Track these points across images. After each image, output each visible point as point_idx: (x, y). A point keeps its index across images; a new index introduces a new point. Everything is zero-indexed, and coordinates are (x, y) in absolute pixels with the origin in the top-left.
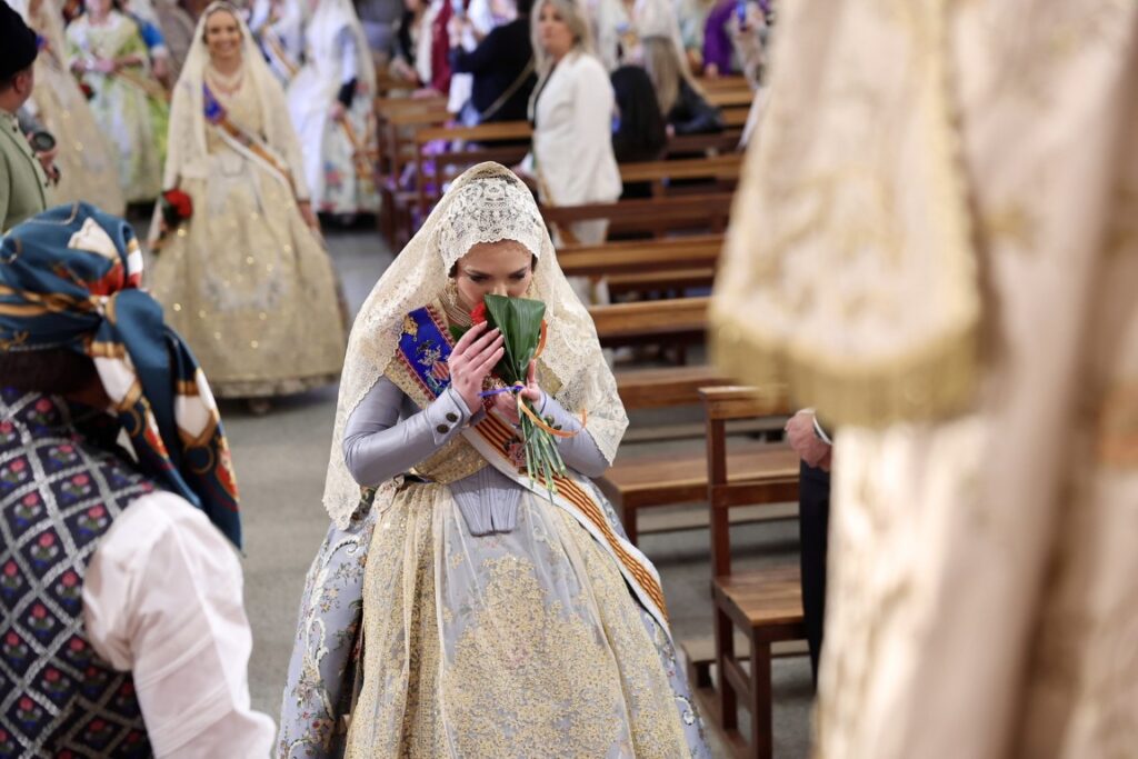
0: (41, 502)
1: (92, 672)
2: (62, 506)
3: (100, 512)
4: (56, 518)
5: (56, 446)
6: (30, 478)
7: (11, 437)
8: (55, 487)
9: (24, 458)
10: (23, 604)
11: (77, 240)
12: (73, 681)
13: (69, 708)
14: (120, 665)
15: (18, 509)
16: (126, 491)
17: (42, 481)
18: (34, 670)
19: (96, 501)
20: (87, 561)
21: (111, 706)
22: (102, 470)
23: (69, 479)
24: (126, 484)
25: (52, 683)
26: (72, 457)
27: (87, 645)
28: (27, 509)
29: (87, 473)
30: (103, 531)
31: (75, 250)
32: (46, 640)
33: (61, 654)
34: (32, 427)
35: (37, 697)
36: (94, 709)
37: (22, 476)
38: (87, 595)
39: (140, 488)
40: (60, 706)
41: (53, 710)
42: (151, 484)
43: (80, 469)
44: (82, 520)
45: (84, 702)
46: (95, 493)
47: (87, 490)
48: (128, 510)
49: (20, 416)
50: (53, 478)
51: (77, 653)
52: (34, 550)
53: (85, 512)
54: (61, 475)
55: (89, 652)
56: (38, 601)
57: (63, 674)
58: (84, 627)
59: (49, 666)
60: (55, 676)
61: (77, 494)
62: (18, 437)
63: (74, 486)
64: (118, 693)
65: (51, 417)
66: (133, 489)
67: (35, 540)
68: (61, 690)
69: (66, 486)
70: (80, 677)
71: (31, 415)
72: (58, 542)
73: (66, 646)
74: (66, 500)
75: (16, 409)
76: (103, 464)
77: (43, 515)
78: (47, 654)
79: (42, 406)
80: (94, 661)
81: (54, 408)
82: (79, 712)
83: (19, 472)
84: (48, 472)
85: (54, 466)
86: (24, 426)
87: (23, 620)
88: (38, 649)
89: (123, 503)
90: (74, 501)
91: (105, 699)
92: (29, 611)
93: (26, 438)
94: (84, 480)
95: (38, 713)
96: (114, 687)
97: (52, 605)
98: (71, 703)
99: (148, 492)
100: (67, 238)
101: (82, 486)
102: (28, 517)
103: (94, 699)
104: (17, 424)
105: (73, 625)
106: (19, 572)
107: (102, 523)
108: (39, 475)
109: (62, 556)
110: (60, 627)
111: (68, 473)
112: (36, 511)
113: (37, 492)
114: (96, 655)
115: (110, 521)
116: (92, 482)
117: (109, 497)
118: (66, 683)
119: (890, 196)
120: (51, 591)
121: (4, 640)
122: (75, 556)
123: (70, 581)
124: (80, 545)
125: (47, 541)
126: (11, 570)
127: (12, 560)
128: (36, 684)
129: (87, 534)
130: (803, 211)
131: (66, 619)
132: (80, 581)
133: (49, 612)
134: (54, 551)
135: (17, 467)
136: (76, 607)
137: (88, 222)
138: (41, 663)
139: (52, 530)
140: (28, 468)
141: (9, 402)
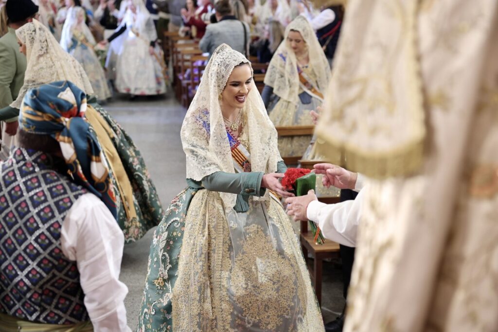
0: (44, 195)
1: (61, 261)
2: (53, 197)
3: (67, 200)
4: (50, 202)
5: (49, 173)
6: (40, 186)
7: (31, 169)
8: (50, 190)
9: (37, 177)
10: (37, 233)
11: (62, 95)
12: (54, 265)
13: (50, 275)
14: (72, 258)
16: (77, 193)
17: (45, 187)
18: (38, 259)
19: (66, 196)
20: (63, 219)
21: (67, 275)
22: (67, 184)
23: (55, 187)
24: (77, 190)
25: (45, 265)
26: (56, 178)
27: (61, 251)
28: (39, 197)
29: (62, 185)
30: (69, 207)
31: (60, 98)
32: (44, 248)
33: (50, 254)
34: (39, 166)
35: (38, 269)
36: (60, 275)
37: (37, 184)
38: (63, 231)
39: (82, 191)
40: (47, 273)
41: (44, 275)
42: (86, 190)
43: (59, 183)
44: (61, 203)
45: (56, 272)
46: (65, 193)
47: (62, 191)
48: (78, 200)
49: (34, 161)
50: (49, 186)
51: (56, 254)
52: (42, 214)
53: (62, 200)
54: (51, 185)
55: (61, 254)
56: (43, 233)
57: (50, 261)
58: (60, 244)
59: (45, 258)
60: (46, 262)
61: (58, 193)
62: (34, 169)
63: (57, 189)
64: (69, 270)
65: (46, 161)
66: (80, 192)
67: (42, 210)
68: (48, 267)
69: (54, 189)
70: (56, 263)
71: (39, 160)
72: (52, 211)
73: (52, 251)
74: (54, 195)
76: (67, 181)
77: (46, 200)
78: (45, 254)
79: (44, 157)
80: (63, 257)
81: (47, 158)
82: (54, 276)
83: (35, 183)
84: (47, 184)
85: (49, 181)
86: (36, 165)
87: (36, 240)
88: (41, 251)
89: (76, 197)
90: (58, 195)
91: (65, 271)
92: (38, 237)
93: (37, 169)
94: (61, 187)
95: (38, 276)
96: (69, 267)
97: (47, 234)
98: (51, 273)
99: (85, 193)
100: (58, 93)
101: (60, 190)
102: (39, 200)
103: (60, 271)
104: (33, 164)
105: (56, 243)
106: (35, 221)
107: (69, 204)
108: (43, 184)
109: (53, 216)
110: (51, 243)
111: (54, 184)
112: (43, 198)
113: (43, 191)
114: (64, 255)
115: (72, 203)
116: (64, 188)
117: (71, 195)
118: (50, 265)
119: (390, 87)
120: (48, 229)
121: (27, 247)
122: (58, 217)
123: (56, 226)
124: (60, 213)
125: (47, 210)
126: (32, 221)
127: (32, 217)
128: (39, 265)
129: (63, 208)
130: (353, 92)
131: (54, 241)
132: (60, 227)
133: (47, 238)
134: (50, 214)
135: (34, 181)
136: (58, 236)
137: (68, 89)
138: (42, 257)
139: (49, 206)
140: (39, 182)
141: (30, 155)
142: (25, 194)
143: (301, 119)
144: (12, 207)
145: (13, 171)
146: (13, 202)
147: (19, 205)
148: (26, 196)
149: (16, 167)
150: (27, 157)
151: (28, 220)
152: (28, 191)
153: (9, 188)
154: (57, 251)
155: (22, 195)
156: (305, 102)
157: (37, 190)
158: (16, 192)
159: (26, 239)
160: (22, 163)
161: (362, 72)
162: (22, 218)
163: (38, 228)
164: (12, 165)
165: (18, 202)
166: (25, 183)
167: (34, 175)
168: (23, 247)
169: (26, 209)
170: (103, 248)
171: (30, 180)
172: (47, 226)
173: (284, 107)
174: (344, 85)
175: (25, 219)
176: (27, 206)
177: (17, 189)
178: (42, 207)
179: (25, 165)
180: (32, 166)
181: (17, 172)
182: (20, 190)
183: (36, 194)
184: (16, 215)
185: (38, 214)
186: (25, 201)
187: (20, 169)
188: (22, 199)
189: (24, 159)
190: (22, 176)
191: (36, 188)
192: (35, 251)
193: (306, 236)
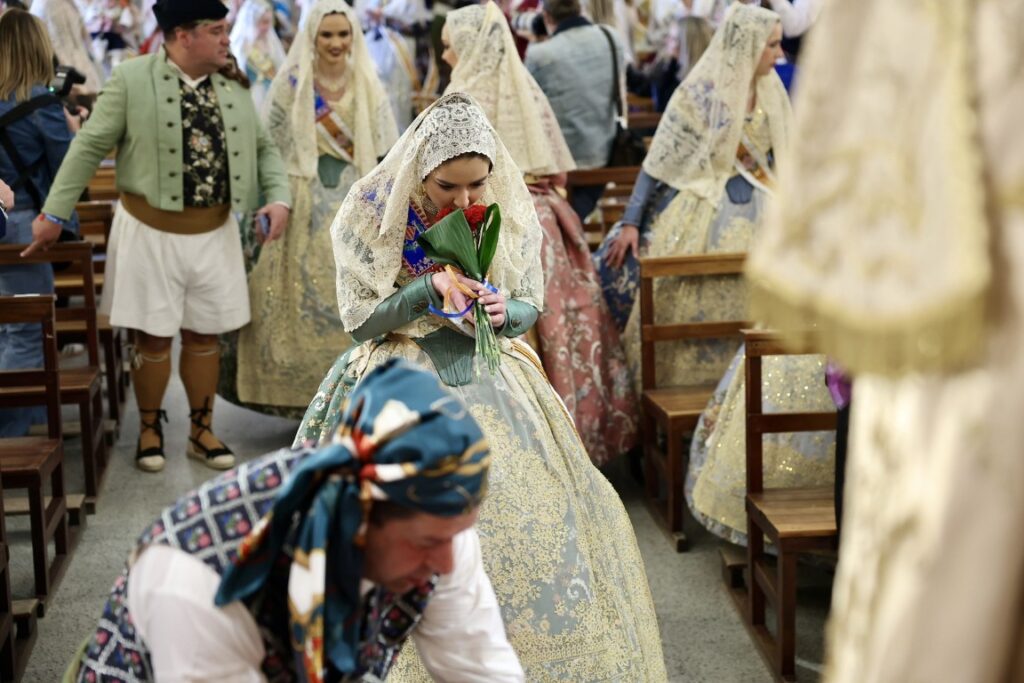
119: (911, 169)
130: (832, 180)
143: (724, 238)
156: (737, 198)
161: (851, 135)
173: (688, 208)
174: (811, 165)
193: (760, 500)
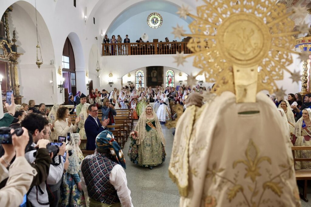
0: (104, 166)
2: (107, 166)
4: (106, 168)
6: (103, 163)
7: (100, 158)
8: (106, 164)
9: (102, 160)
10: (102, 178)
11: (107, 136)
12: (108, 187)
13: (107, 189)
15: (102, 166)
17: (104, 163)
19: (110, 166)
20: (110, 173)
22: (111, 162)
23: (107, 163)
24: (114, 163)
26: (107, 160)
27: (109, 183)
28: (103, 166)
29: (109, 162)
30: (111, 169)
32: (105, 182)
33: (107, 183)
34: (103, 156)
35: (103, 188)
43: (108, 162)
44: (109, 168)
46: (110, 165)
52: (104, 171)
53: (109, 167)
56: (104, 177)
57: (107, 185)
59: (105, 185)
65: (105, 155)
66: (114, 164)
67: (104, 170)
68: (106, 187)
72: (106, 171)
75: (101, 154)
78: (105, 183)
82: (108, 190)
84: (105, 162)
88: (104, 183)
89: (114, 166)
90: (108, 166)
91: (111, 188)
93: (102, 158)
94: (109, 163)
97: (105, 177)
99: (116, 164)
105: (108, 180)
106: (102, 174)
108: (104, 162)
110: (106, 180)
111: (107, 162)
112: (104, 167)
113: (104, 164)
115: (112, 168)
116: (110, 163)
117: (112, 165)
120: (106, 176)
121: (100, 181)
122: (108, 172)
123: (108, 175)
124: (109, 171)
125: (105, 170)
126: (101, 174)
127: (101, 172)
128: (103, 186)
129: (110, 170)
131: (107, 180)
132: (109, 175)
133: (105, 179)
134: (106, 172)
135: (101, 161)
136: (109, 178)
137: (108, 134)
138: (104, 184)
139: (106, 169)
140: (103, 161)
141: (100, 153)
142: (99, 165)
144: (95, 169)
145: (95, 158)
146: (95, 168)
147: (97, 169)
148: (99, 166)
149: (96, 157)
150: (99, 154)
151: (100, 173)
152: (100, 165)
153: (94, 164)
154: (108, 183)
155: (98, 166)
157: (102, 164)
158: (96, 165)
159: (99, 179)
160: (98, 156)
162: (98, 172)
163: (103, 176)
164: (95, 157)
165: (97, 168)
166: (99, 162)
167: (101, 160)
168: (99, 181)
169: (99, 170)
170: (123, 180)
171: (100, 161)
172: (105, 175)
175: (99, 173)
176: (99, 169)
177: (96, 164)
178: (104, 169)
179: (99, 156)
180: (101, 157)
181: (97, 159)
182: (97, 164)
183: (102, 165)
184: (96, 172)
185: (103, 171)
186: (99, 168)
187: (97, 157)
188: (98, 167)
189: (98, 155)
190: (98, 160)
191: (102, 163)
192: (102, 183)
